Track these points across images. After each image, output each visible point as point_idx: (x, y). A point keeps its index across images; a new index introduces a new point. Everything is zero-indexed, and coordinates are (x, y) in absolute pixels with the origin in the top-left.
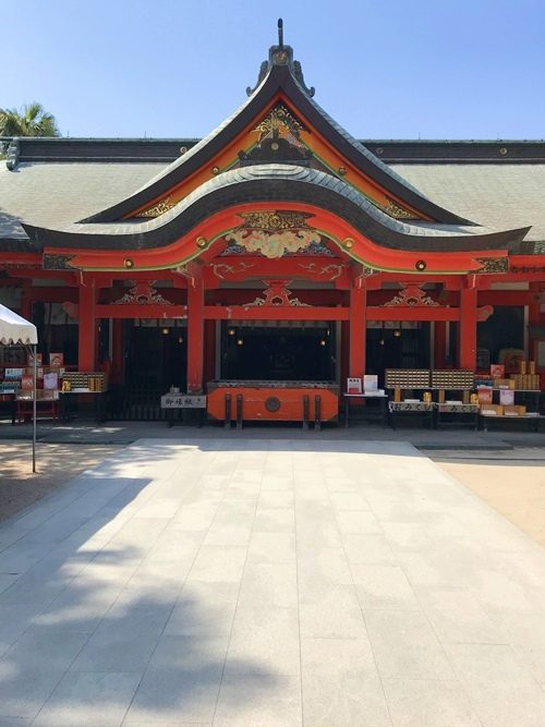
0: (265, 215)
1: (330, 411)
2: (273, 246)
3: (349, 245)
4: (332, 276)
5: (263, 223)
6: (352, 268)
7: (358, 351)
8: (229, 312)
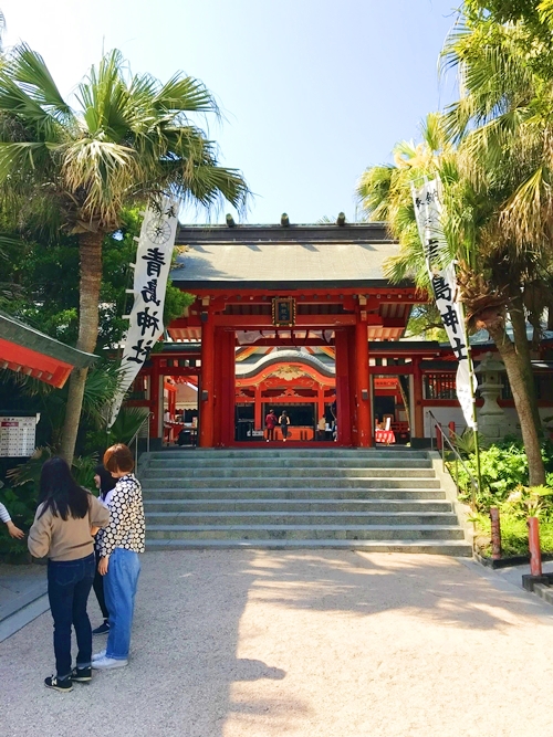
0: (286, 367)
1: (310, 436)
2: (288, 377)
3: (315, 376)
4: (309, 385)
5: (285, 369)
6: (317, 384)
7: (321, 411)
8: (271, 400)
